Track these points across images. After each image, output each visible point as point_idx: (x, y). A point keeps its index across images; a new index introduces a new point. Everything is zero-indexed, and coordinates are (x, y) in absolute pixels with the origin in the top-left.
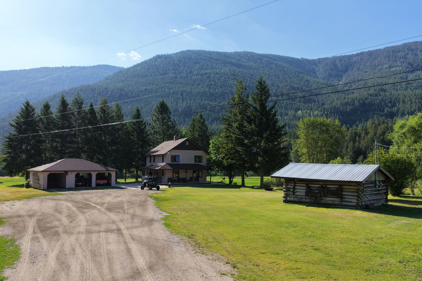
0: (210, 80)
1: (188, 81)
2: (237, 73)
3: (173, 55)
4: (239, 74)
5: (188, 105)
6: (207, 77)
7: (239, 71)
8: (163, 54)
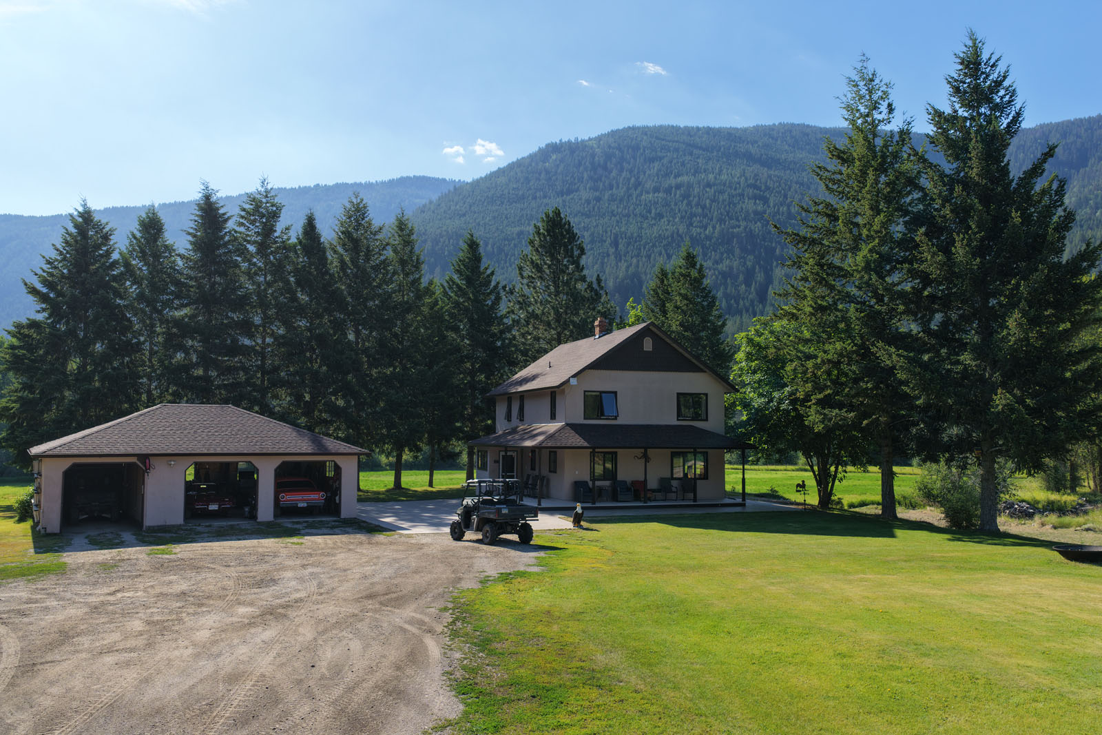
0: (689, 204)
1: (632, 208)
2: (763, 180)
3: (590, 142)
4: (770, 184)
5: (632, 270)
6: (681, 195)
7: (769, 177)
8: (563, 141)
